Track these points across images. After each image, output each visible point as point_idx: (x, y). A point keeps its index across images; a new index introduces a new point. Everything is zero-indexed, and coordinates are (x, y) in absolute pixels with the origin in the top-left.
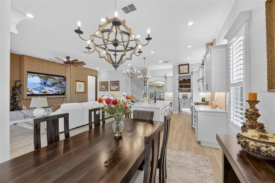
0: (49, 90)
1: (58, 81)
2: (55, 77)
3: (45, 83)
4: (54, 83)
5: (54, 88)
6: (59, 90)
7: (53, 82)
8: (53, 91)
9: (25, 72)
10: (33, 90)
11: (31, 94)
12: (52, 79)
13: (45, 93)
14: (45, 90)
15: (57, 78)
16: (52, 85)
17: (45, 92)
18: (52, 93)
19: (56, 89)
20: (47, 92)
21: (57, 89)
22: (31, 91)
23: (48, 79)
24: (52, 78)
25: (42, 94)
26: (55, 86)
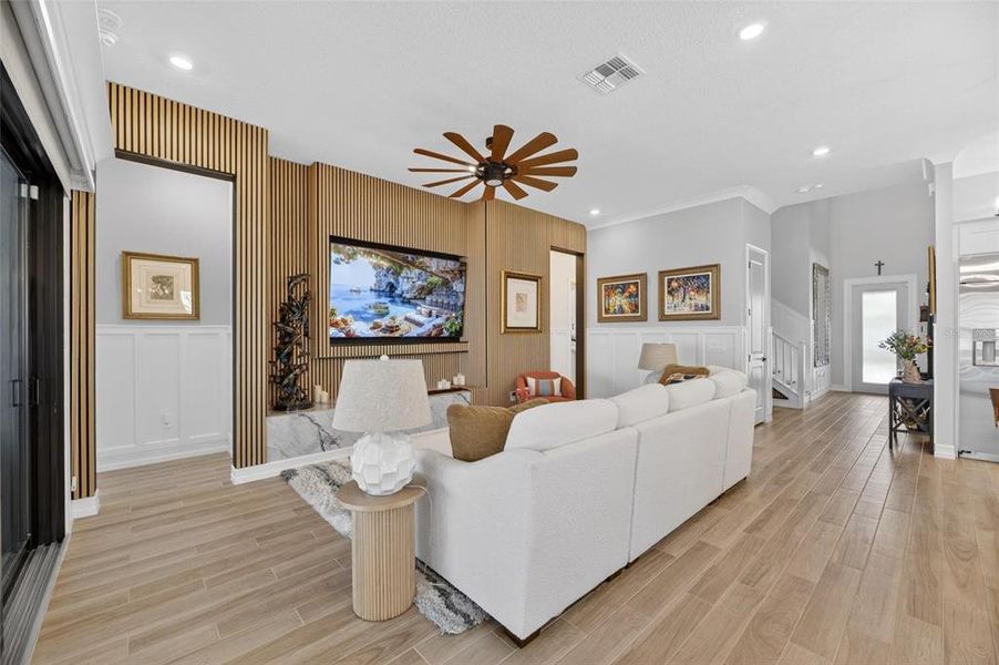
0: (407, 319)
1: (437, 279)
2: (426, 260)
3: (392, 287)
4: (423, 288)
5: (424, 308)
6: (439, 321)
7: (420, 283)
8: (419, 324)
9: (324, 240)
10: (349, 318)
11: (343, 335)
12: (417, 271)
13: (392, 332)
14: (393, 318)
15: (433, 264)
16: (415, 298)
17: (391, 329)
18: (415, 332)
19: (430, 315)
20: (397, 328)
21: (434, 312)
22: (344, 321)
23: (401, 267)
24: (418, 267)
25: (381, 334)
26: (428, 298)
